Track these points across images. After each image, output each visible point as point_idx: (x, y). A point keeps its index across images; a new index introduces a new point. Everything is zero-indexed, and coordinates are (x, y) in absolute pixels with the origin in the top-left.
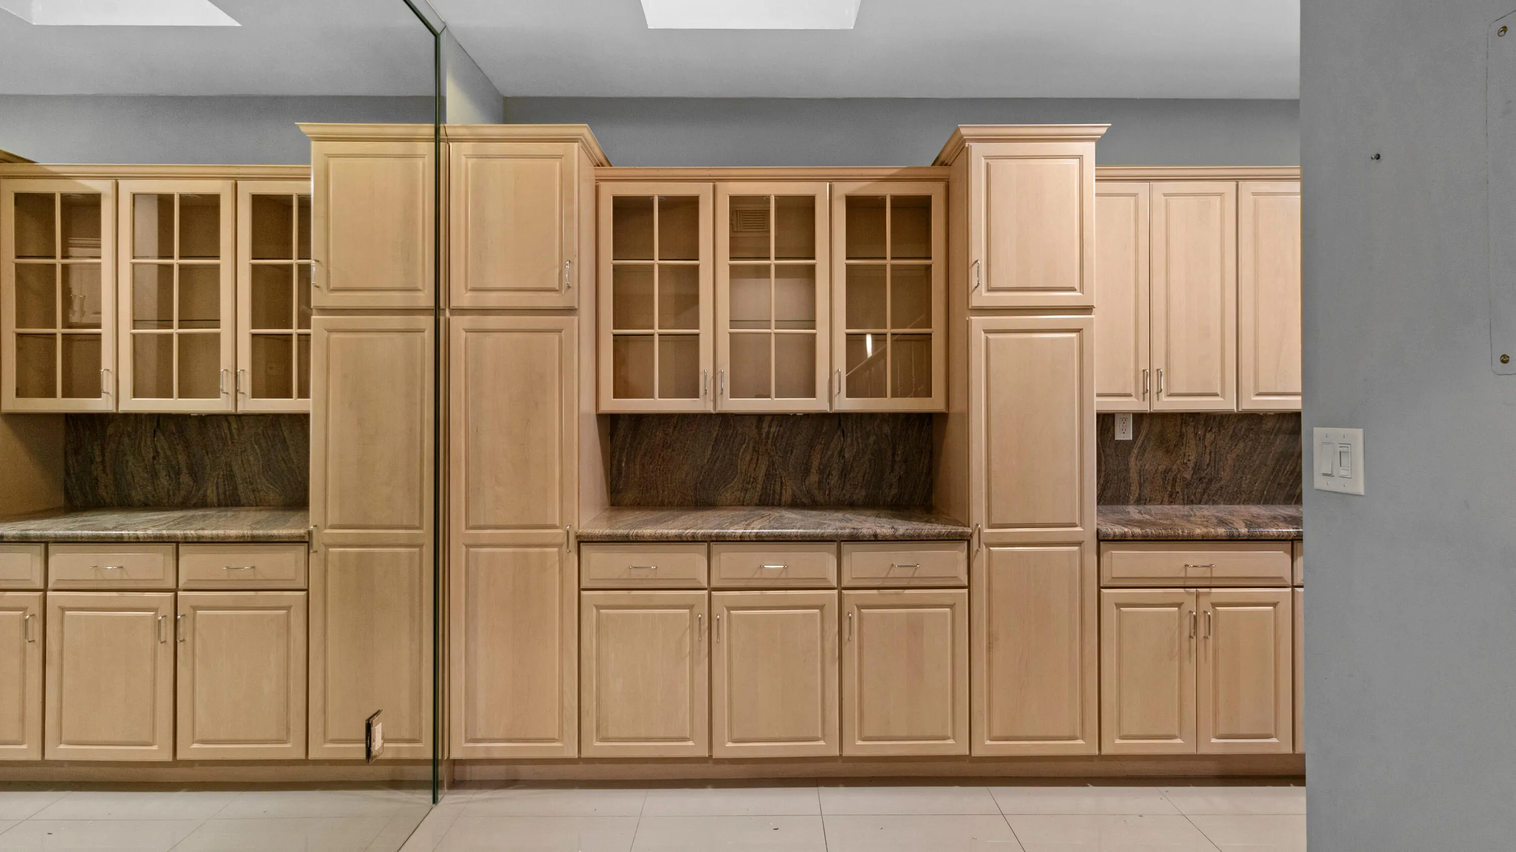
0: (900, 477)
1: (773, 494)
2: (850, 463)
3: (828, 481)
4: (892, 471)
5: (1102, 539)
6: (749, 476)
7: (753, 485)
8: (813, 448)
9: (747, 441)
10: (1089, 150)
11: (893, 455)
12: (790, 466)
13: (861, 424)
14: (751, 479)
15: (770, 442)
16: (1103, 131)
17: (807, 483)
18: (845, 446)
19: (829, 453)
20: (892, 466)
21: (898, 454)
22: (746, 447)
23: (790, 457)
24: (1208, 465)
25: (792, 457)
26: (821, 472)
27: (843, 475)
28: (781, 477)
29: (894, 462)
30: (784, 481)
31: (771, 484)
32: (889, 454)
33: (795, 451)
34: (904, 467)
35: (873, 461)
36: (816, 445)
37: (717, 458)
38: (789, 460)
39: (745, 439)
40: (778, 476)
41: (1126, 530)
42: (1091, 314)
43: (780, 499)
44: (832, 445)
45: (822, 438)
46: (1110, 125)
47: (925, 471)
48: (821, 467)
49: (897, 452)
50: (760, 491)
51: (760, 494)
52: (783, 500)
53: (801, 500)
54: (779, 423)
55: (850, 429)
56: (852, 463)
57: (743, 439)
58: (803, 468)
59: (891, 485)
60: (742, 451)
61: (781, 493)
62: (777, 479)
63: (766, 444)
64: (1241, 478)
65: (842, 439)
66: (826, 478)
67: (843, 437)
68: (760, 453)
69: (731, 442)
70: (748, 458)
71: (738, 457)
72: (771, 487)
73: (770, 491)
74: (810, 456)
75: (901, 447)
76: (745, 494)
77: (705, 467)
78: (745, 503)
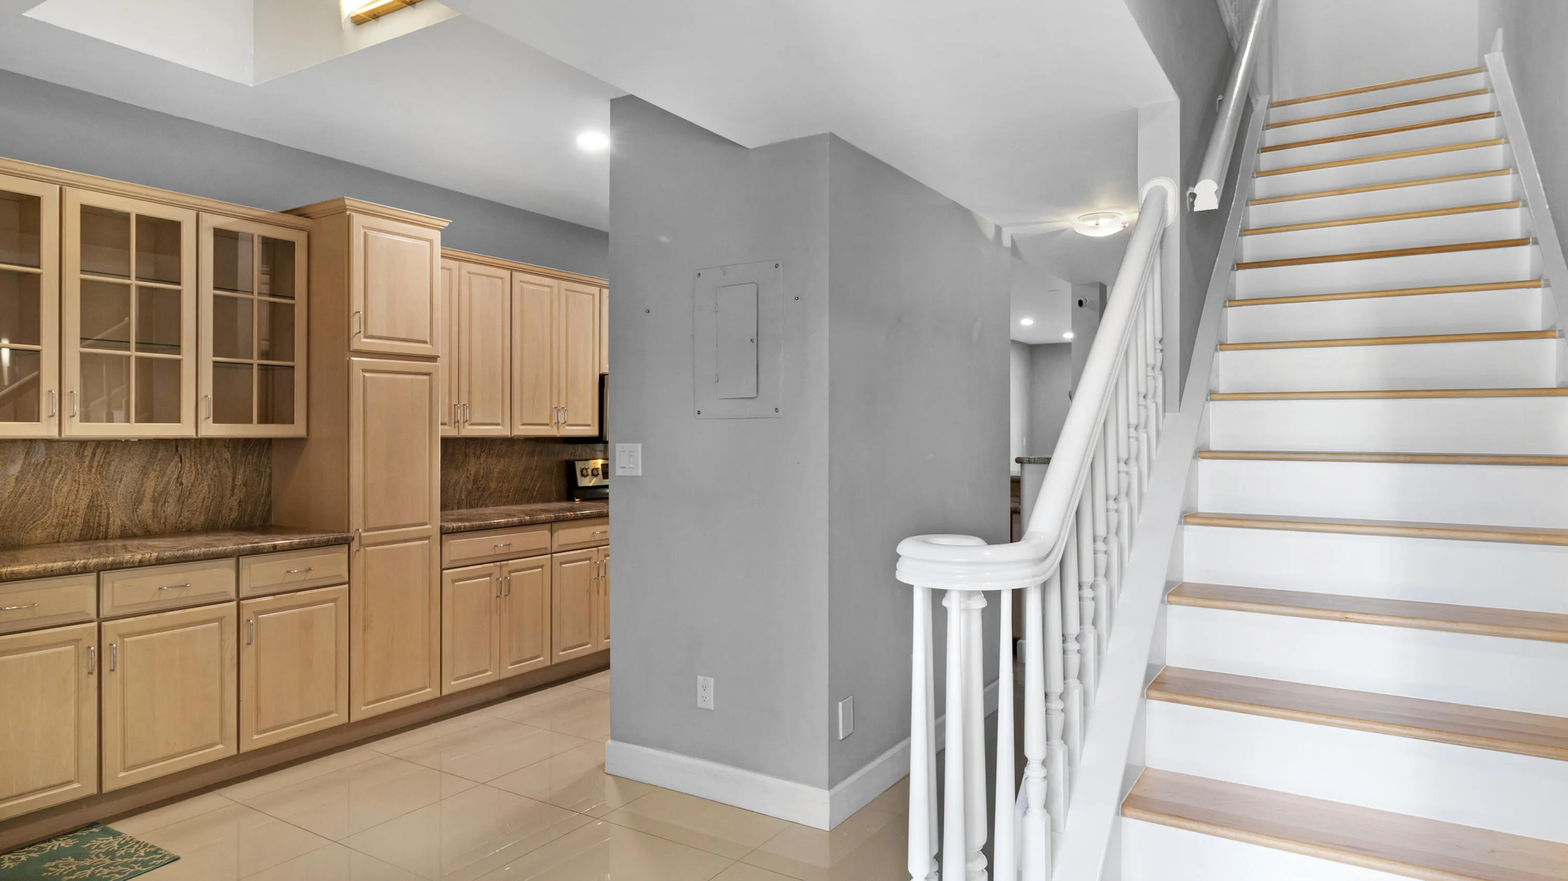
0: (240, 501)
1: (97, 527)
2: (189, 489)
3: (163, 509)
4: (233, 495)
5: (444, 532)
6: (66, 509)
7: (72, 518)
8: (146, 476)
9: (63, 470)
10: (436, 236)
11: (234, 480)
12: (118, 495)
13: (200, 449)
14: (70, 513)
15: (93, 470)
16: (446, 224)
17: (139, 512)
18: (182, 473)
19: (166, 479)
20: (233, 490)
21: (238, 477)
22: (63, 477)
23: (119, 486)
24: (483, 477)
25: (121, 485)
26: (155, 500)
27: (181, 502)
28: (108, 508)
29: (234, 486)
30: (111, 512)
31: (95, 516)
32: (230, 479)
33: (124, 479)
34: (244, 491)
35: (213, 487)
36: (150, 473)
37: (24, 491)
38: (118, 489)
39: (62, 467)
40: (104, 507)
41: (460, 524)
42: (436, 362)
43: (107, 532)
44: (168, 472)
45: (157, 465)
46: (451, 221)
47: (264, 493)
48: (156, 494)
49: (237, 477)
50: (81, 525)
51: (80, 528)
52: (111, 531)
53: (132, 531)
54: (105, 449)
55: (188, 455)
56: (190, 489)
57: (59, 468)
58: (134, 497)
59: (231, 509)
60: (57, 481)
61: (108, 524)
62: (103, 511)
63: (89, 473)
64: (502, 486)
65: (180, 465)
66: (162, 506)
67: (181, 462)
68: (81, 483)
69: (42, 472)
70: (65, 489)
71: (52, 489)
72: (95, 519)
73: (94, 524)
74: (142, 485)
75: (241, 471)
76: (62, 529)
77: (6, 502)
78: (61, 540)
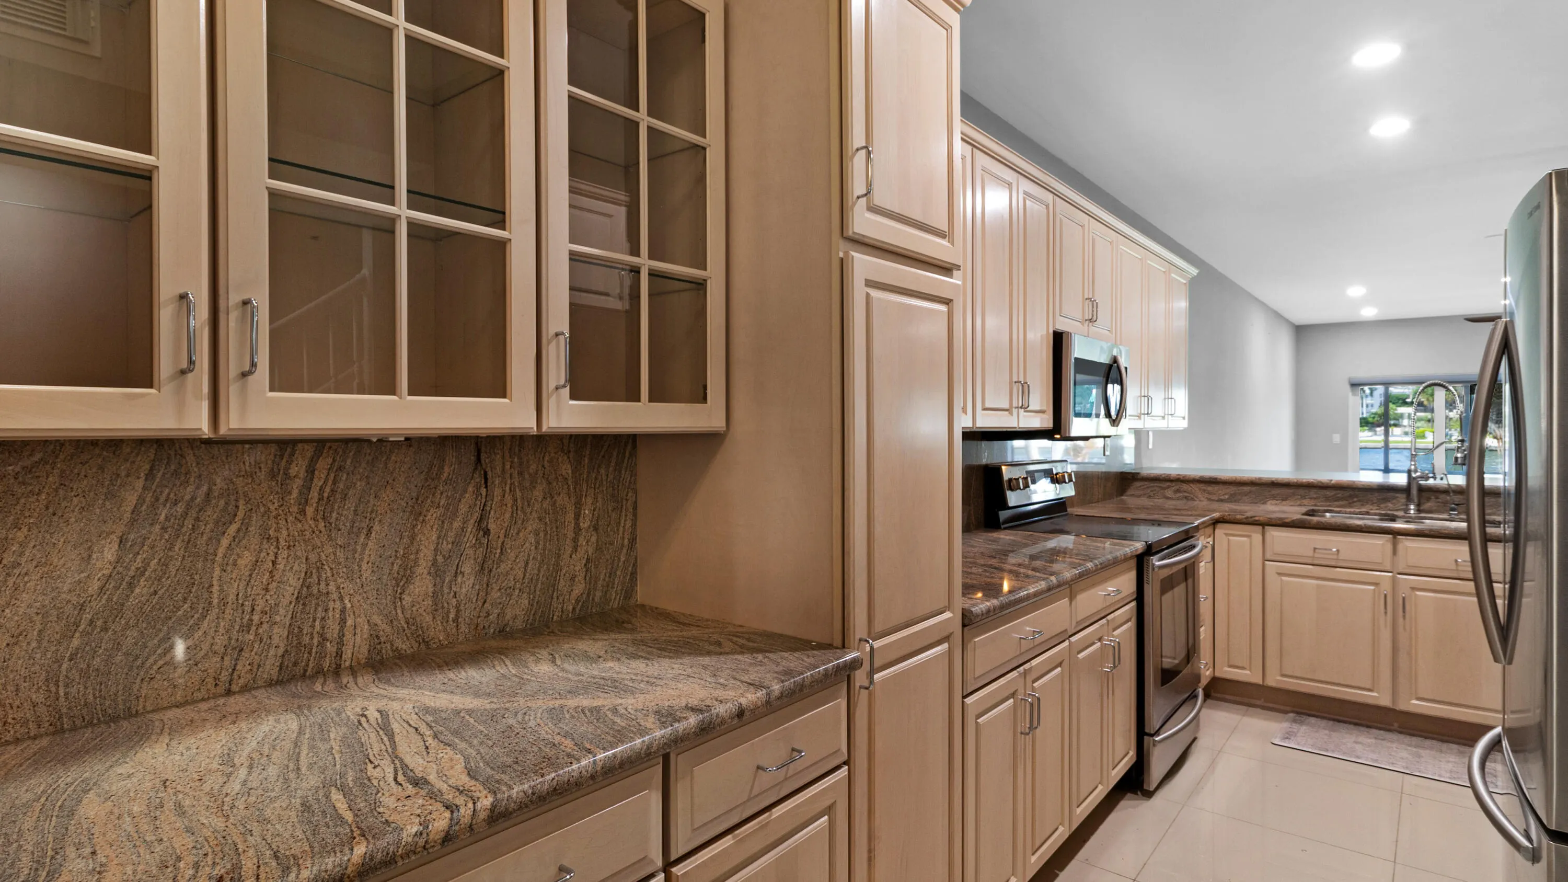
0: (588, 559)
1: (319, 644)
2: (501, 540)
3: (454, 589)
4: (575, 549)
6: (248, 609)
7: (261, 631)
8: (421, 519)
9: (240, 514)
11: (577, 516)
12: (364, 566)
13: (520, 458)
14: (256, 618)
15: (310, 511)
17: (407, 599)
18: (488, 509)
19: (457, 524)
20: (575, 540)
21: (585, 513)
22: (239, 530)
23: (365, 545)
25: (370, 544)
26: (436, 571)
27: (486, 572)
28: (341, 599)
29: (578, 529)
30: (349, 605)
31: (314, 621)
32: (570, 516)
33: (377, 527)
34: (594, 539)
35: (542, 535)
36: (428, 511)
37: (141, 572)
38: (362, 553)
39: (237, 507)
40: (335, 596)
43: (339, 654)
44: (463, 508)
45: (442, 493)
47: (626, 541)
48: (440, 559)
49: (582, 512)
50: (282, 645)
51: (280, 651)
52: (347, 654)
53: (392, 645)
54: (334, 461)
55: (498, 470)
56: (503, 543)
57: (231, 508)
58: (396, 567)
59: (573, 579)
60: (225, 542)
61: (341, 636)
62: (331, 605)
63: (301, 518)
65: (484, 491)
66: (451, 582)
67: (486, 487)
68: (282, 542)
69: (189, 523)
70: (246, 559)
71: (213, 561)
72: (313, 627)
73: (312, 638)
74: (413, 538)
75: (590, 500)
76: (237, 660)
77: (94, 604)
78: (235, 688)
